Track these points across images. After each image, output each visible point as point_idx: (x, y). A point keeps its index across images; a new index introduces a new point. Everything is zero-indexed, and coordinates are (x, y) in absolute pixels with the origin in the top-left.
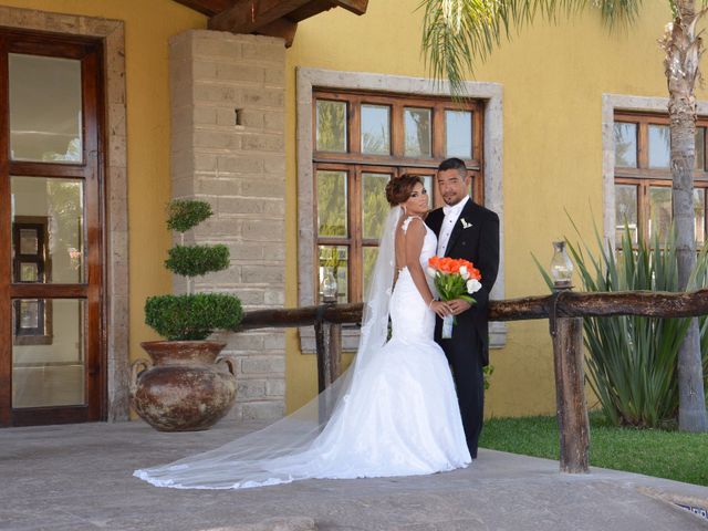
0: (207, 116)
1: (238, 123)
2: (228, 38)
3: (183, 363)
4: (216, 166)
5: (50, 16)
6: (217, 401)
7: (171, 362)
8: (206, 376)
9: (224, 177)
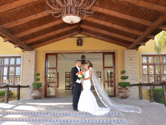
0: (127, 60)
1: (131, 60)
2: (129, 50)
3: (123, 90)
4: (128, 66)
5: (109, 50)
6: (127, 95)
7: (121, 90)
8: (125, 92)
9: (129, 67)
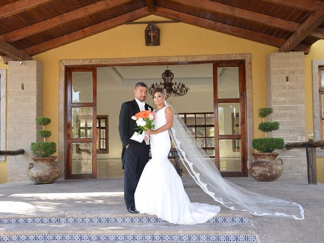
0: (276, 80)
1: (287, 81)
2: (283, 54)
3: (263, 160)
4: (279, 96)
5: (228, 55)
6: (274, 172)
7: (260, 159)
8: (270, 164)
9: (282, 99)
